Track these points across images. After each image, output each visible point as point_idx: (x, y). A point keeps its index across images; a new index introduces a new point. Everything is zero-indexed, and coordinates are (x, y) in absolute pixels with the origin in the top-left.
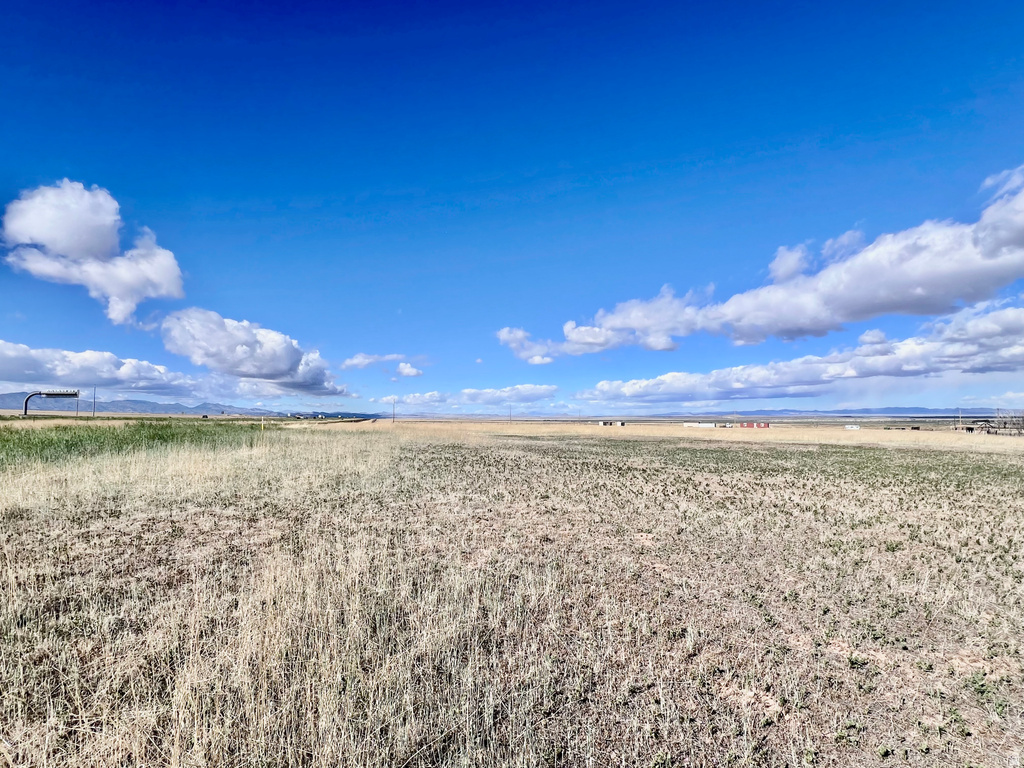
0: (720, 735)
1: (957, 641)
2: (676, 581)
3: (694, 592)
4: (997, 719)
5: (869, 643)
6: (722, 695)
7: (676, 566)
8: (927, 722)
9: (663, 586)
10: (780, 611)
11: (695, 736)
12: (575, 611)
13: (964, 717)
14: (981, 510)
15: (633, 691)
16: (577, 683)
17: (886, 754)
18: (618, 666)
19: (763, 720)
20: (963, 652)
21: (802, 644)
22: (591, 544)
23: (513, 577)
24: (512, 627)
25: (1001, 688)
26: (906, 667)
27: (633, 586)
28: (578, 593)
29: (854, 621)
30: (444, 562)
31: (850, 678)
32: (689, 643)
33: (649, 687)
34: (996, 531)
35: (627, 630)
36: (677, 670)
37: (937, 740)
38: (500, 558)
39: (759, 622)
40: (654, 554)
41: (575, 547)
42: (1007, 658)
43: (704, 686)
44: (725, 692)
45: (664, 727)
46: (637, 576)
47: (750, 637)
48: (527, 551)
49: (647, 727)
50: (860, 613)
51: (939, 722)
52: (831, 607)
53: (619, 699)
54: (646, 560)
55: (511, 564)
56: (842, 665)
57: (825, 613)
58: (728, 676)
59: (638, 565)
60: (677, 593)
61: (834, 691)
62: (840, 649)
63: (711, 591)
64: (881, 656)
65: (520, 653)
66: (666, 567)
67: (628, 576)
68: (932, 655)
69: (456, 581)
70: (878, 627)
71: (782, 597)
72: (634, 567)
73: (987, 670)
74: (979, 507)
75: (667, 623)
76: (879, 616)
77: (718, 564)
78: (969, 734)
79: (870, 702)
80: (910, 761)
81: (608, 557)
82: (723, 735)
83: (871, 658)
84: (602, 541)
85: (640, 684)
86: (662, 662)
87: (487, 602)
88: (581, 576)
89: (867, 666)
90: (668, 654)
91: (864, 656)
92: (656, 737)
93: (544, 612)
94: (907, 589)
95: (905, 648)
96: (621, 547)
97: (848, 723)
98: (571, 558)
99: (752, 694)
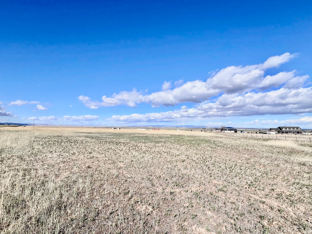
0: (135, 221)
1: (193, 183)
2: (129, 177)
3: (133, 179)
5: (176, 187)
6: (137, 209)
7: (129, 172)
8: (185, 205)
9: (125, 178)
10: (155, 181)
11: (128, 223)
12: (95, 190)
13: (193, 202)
14: (202, 150)
15: (111, 214)
16: (92, 215)
17: (175, 216)
18: (107, 206)
19: (147, 214)
20: (194, 186)
21: (159, 190)
22: (104, 168)
23: (75, 182)
24: (72, 199)
25: (200, 193)
26: (182, 192)
27: (116, 180)
28: (98, 184)
29: (173, 182)
30: (47, 179)
31: (169, 197)
32: (130, 195)
33: (116, 211)
34: (204, 155)
35: (112, 194)
36: (125, 204)
37: (186, 209)
38: (71, 175)
39: (150, 185)
40: (123, 169)
41: (99, 169)
42: (202, 186)
43: (132, 207)
44: (138, 208)
45: (119, 222)
46: (117, 176)
47: (147, 190)
48: (81, 172)
49: (114, 224)
50: (174, 179)
51: (187, 205)
52: (168, 178)
53: (106, 217)
54: (121, 171)
55: (74, 178)
56: (168, 194)
57: (166, 180)
58: (139, 203)
59: (118, 173)
60: (129, 180)
61: (165, 202)
62: (168, 190)
63: (138, 178)
64: (177, 190)
65: (73, 208)
66: (127, 172)
67: (114, 177)
68: (188, 187)
69: (51, 186)
70: (178, 182)
71: (157, 177)
72: (116, 174)
73: (198, 189)
75: (125, 190)
76: (178, 179)
77: (141, 170)
78: (193, 206)
79: (173, 203)
80: (180, 216)
81: (109, 171)
82: (136, 221)
83: (175, 191)
84: (108, 166)
85: (113, 211)
86: (121, 202)
87: (63, 192)
88: (99, 178)
89: (174, 193)
90: (123, 199)
91: (174, 191)
92: (116, 226)
93: (84, 192)
94: (184, 172)
95: (183, 187)
96: (113, 167)
97: (168, 210)
98: (97, 173)
99: (145, 207)
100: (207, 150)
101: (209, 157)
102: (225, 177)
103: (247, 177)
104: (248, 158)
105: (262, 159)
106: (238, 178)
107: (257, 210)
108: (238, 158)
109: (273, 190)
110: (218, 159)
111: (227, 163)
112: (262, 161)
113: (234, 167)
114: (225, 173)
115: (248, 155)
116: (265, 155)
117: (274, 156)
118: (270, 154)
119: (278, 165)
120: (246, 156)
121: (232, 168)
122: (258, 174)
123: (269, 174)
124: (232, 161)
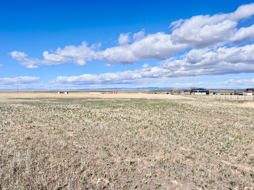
1: (158, 151)
2: (80, 147)
3: (86, 150)
4: (163, 170)
5: (137, 156)
6: (91, 182)
7: (81, 142)
8: (147, 175)
9: (75, 149)
10: (113, 151)
12: (38, 164)
13: (156, 171)
14: (167, 115)
17: (136, 187)
18: (54, 181)
19: (103, 187)
20: (159, 154)
21: (117, 160)
22: (48, 138)
23: (11, 156)
25: (165, 162)
26: (144, 161)
27: (64, 151)
28: (41, 157)
29: (133, 150)
31: (129, 168)
32: (82, 168)
33: (65, 186)
34: (170, 120)
35: (59, 169)
36: (76, 177)
37: (149, 180)
38: (5, 149)
39: (106, 156)
40: (73, 139)
41: (42, 140)
42: (168, 154)
43: (85, 181)
44: (92, 181)
46: (66, 147)
47: (102, 161)
48: (18, 144)
50: (135, 148)
51: (150, 174)
52: (127, 147)
54: (69, 141)
55: (10, 151)
56: (128, 164)
57: (126, 149)
58: (93, 176)
59: (67, 143)
60: (79, 151)
61: (125, 173)
62: (128, 159)
63: (92, 148)
64: (139, 159)
66: (77, 143)
67: (62, 148)
68: (151, 156)
70: (139, 151)
71: (114, 146)
73: (163, 158)
74: (167, 114)
75: (75, 162)
76: (140, 148)
77: (95, 139)
78: (156, 176)
79: (134, 173)
80: (142, 187)
81: (55, 142)
83: (136, 160)
85: (61, 186)
86: (71, 176)
88: (43, 150)
89: (135, 163)
90: (73, 173)
91: (134, 160)
93: (24, 168)
94: (147, 139)
95: (145, 156)
96: (61, 138)
97: (127, 181)
98: (39, 144)
99: (100, 179)
100: (174, 114)
101: (175, 122)
102: (193, 143)
103: (218, 142)
104: (220, 122)
106: (208, 143)
107: (229, 176)
108: (209, 122)
109: (246, 155)
110: (186, 125)
111: (196, 128)
112: (236, 124)
113: (204, 132)
114: (194, 139)
115: (220, 119)
116: (239, 118)
118: (246, 117)
120: (219, 120)
121: (202, 133)
122: (231, 139)
123: (243, 139)
124: (202, 125)
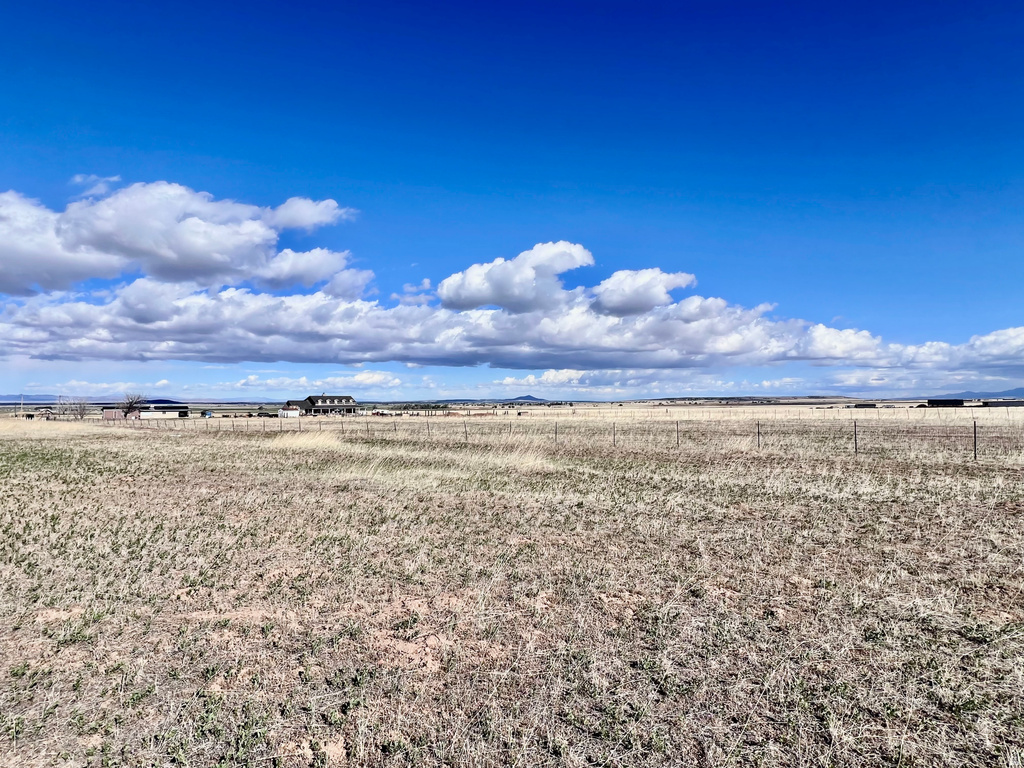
100: (41, 493)
101: (42, 522)
102: (102, 582)
103: (189, 560)
104: (209, 496)
105: (250, 493)
106: (157, 570)
107: (201, 655)
108: (172, 501)
109: (261, 576)
110: (88, 523)
111: (124, 529)
112: (249, 498)
113: (148, 536)
114: (110, 567)
115: (210, 487)
116: (261, 478)
117: (283, 479)
118: (275, 475)
119: (288, 503)
120: (204, 490)
121: (142, 543)
122: (229, 540)
123: (261, 533)
124: (147, 517)
